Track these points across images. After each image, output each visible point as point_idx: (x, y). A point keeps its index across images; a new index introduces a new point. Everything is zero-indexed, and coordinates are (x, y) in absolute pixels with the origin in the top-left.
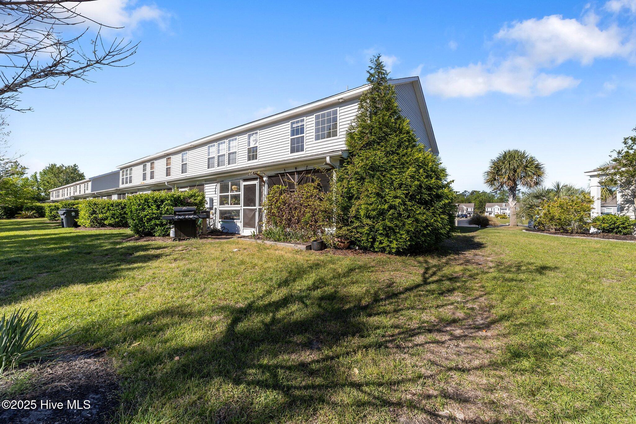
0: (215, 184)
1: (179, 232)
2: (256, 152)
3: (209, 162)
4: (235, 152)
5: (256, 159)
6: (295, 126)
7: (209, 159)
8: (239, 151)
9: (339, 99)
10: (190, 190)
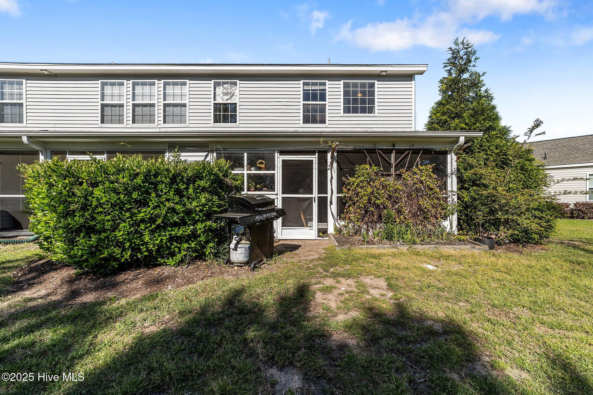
0: (205, 154)
1: (258, 251)
2: (235, 111)
3: (102, 111)
4: (184, 105)
5: (236, 122)
6: (310, 88)
7: (103, 106)
8: (191, 104)
9: (382, 71)
10: (109, 158)
